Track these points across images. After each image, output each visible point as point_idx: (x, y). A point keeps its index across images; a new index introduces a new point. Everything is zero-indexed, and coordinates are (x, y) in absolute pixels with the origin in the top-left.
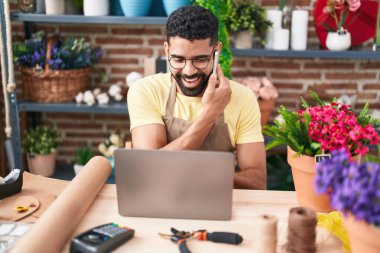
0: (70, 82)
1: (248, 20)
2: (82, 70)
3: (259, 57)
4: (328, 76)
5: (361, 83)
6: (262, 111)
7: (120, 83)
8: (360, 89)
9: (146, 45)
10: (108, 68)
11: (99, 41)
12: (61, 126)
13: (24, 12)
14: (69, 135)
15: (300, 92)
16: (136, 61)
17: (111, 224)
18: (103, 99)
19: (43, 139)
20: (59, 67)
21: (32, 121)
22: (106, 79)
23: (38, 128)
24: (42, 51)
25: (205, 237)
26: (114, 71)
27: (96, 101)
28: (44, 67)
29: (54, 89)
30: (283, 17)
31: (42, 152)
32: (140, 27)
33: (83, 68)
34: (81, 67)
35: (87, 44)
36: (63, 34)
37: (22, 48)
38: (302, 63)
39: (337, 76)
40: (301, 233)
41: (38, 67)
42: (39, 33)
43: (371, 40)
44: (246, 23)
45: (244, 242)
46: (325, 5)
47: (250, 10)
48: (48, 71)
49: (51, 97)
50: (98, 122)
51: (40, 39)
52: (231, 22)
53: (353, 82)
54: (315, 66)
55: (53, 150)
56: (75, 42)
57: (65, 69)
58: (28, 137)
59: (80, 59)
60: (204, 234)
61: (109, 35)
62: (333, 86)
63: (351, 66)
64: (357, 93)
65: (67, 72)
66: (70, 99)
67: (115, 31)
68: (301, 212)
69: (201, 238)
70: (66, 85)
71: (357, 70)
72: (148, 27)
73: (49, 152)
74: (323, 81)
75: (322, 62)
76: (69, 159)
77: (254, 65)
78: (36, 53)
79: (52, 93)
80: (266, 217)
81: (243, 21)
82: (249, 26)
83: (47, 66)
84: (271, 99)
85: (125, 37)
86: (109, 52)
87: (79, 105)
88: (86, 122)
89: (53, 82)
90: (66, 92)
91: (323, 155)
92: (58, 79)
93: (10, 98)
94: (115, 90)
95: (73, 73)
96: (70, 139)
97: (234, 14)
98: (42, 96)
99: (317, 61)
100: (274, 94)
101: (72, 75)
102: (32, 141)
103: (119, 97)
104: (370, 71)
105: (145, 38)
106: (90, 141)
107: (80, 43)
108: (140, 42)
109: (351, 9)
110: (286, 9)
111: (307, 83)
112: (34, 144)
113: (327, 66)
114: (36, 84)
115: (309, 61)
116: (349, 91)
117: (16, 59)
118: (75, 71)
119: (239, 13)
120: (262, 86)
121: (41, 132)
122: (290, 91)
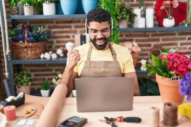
0: (37, 48)
1: (125, 14)
2: (43, 42)
3: (129, 32)
4: (163, 40)
5: (179, 43)
6: (133, 58)
7: (61, 48)
8: (179, 45)
9: (73, 29)
10: (55, 41)
11: (49, 27)
12: (31, 71)
13: (13, 15)
14: (36, 75)
15: (150, 48)
16: (68, 37)
17: (75, 117)
18: (54, 56)
19: (25, 78)
20: (32, 42)
21: (17, 69)
22: (54, 46)
23: (21, 72)
24: (23, 34)
25: (122, 120)
26: (58, 42)
27: (51, 57)
28: (24, 42)
29: (29, 52)
30: (141, 12)
31: (24, 84)
32: (70, 20)
33: (44, 41)
34: (43, 40)
35: (45, 29)
36: (32, 25)
37: (13, 33)
38: (150, 34)
39: (167, 40)
40: (171, 115)
41: (21, 42)
42: (21, 25)
43: (184, 21)
44: (125, 16)
45: (142, 121)
46: (161, 5)
47: (126, 9)
48: (26, 43)
49: (28, 56)
50: (50, 68)
51: (21, 28)
52: (117, 15)
53: (175, 42)
54: (157, 35)
55: (30, 83)
56: (39, 28)
57: (35, 42)
58: (17, 77)
59: (42, 37)
60: (122, 119)
61: (55, 24)
62: (166, 45)
63: (174, 34)
64: (178, 47)
65: (36, 44)
66: (37, 57)
67: (57, 22)
68: (169, 105)
69: (121, 121)
70: (36, 50)
71: (177, 36)
72: (74, 20)
73: (28, 84)
74: (161, 42)
75: (160, 33)
76: (36, 87)
77: (127, 36)
78: (20, 35)
79: (28, 54)
80: (153, 108)
81: (123, 15)
82: (126, 17)
83: (26, 41)
84: (138, 52)
85: (62, 25)
86: (55, 33)
87: (42, 60)
88: (45, 68)
89: (29, 49)
90: (35, 54)
91: (175, 77)
92: (31, 47)
93: (7, 58)
94: (59, 52)
95: (39, 44)
96: (37, 77)
97: (119, 11)
98: (23, 56)
99: (158, 33)
100: (139, 49)
101: (38, 45)
102: (19, 79)
103: (62, 55)
104: (183, 36)
105: (73, 25)
106: (47, 77)
107: (42, 29)
108: (70, 27)
109: (174, 7)
110: (142, 8)
111: (153, 44)
112: (20, 81)
113: (163, 35)
114: (20, 51)
115: (154, 33)
116: (174, 47)
117: (10, 38)
118: (40, 43)
119: (121, 11)
120: (133, 46)
121: (23, 74)
122: (145, 48)
